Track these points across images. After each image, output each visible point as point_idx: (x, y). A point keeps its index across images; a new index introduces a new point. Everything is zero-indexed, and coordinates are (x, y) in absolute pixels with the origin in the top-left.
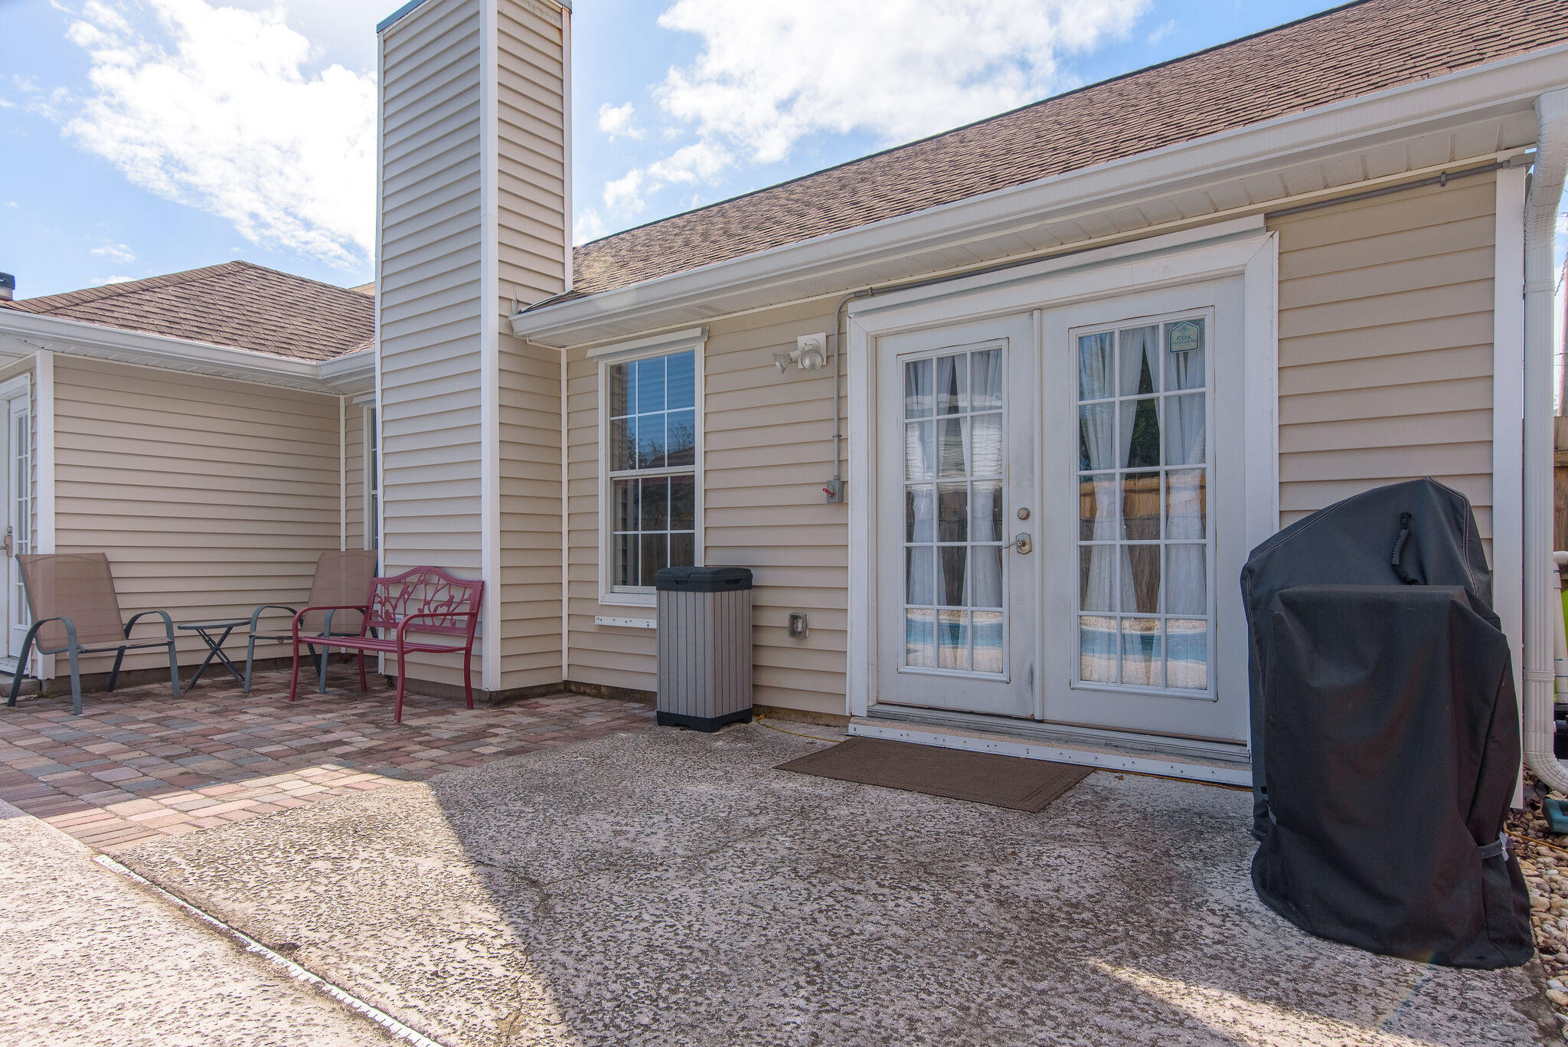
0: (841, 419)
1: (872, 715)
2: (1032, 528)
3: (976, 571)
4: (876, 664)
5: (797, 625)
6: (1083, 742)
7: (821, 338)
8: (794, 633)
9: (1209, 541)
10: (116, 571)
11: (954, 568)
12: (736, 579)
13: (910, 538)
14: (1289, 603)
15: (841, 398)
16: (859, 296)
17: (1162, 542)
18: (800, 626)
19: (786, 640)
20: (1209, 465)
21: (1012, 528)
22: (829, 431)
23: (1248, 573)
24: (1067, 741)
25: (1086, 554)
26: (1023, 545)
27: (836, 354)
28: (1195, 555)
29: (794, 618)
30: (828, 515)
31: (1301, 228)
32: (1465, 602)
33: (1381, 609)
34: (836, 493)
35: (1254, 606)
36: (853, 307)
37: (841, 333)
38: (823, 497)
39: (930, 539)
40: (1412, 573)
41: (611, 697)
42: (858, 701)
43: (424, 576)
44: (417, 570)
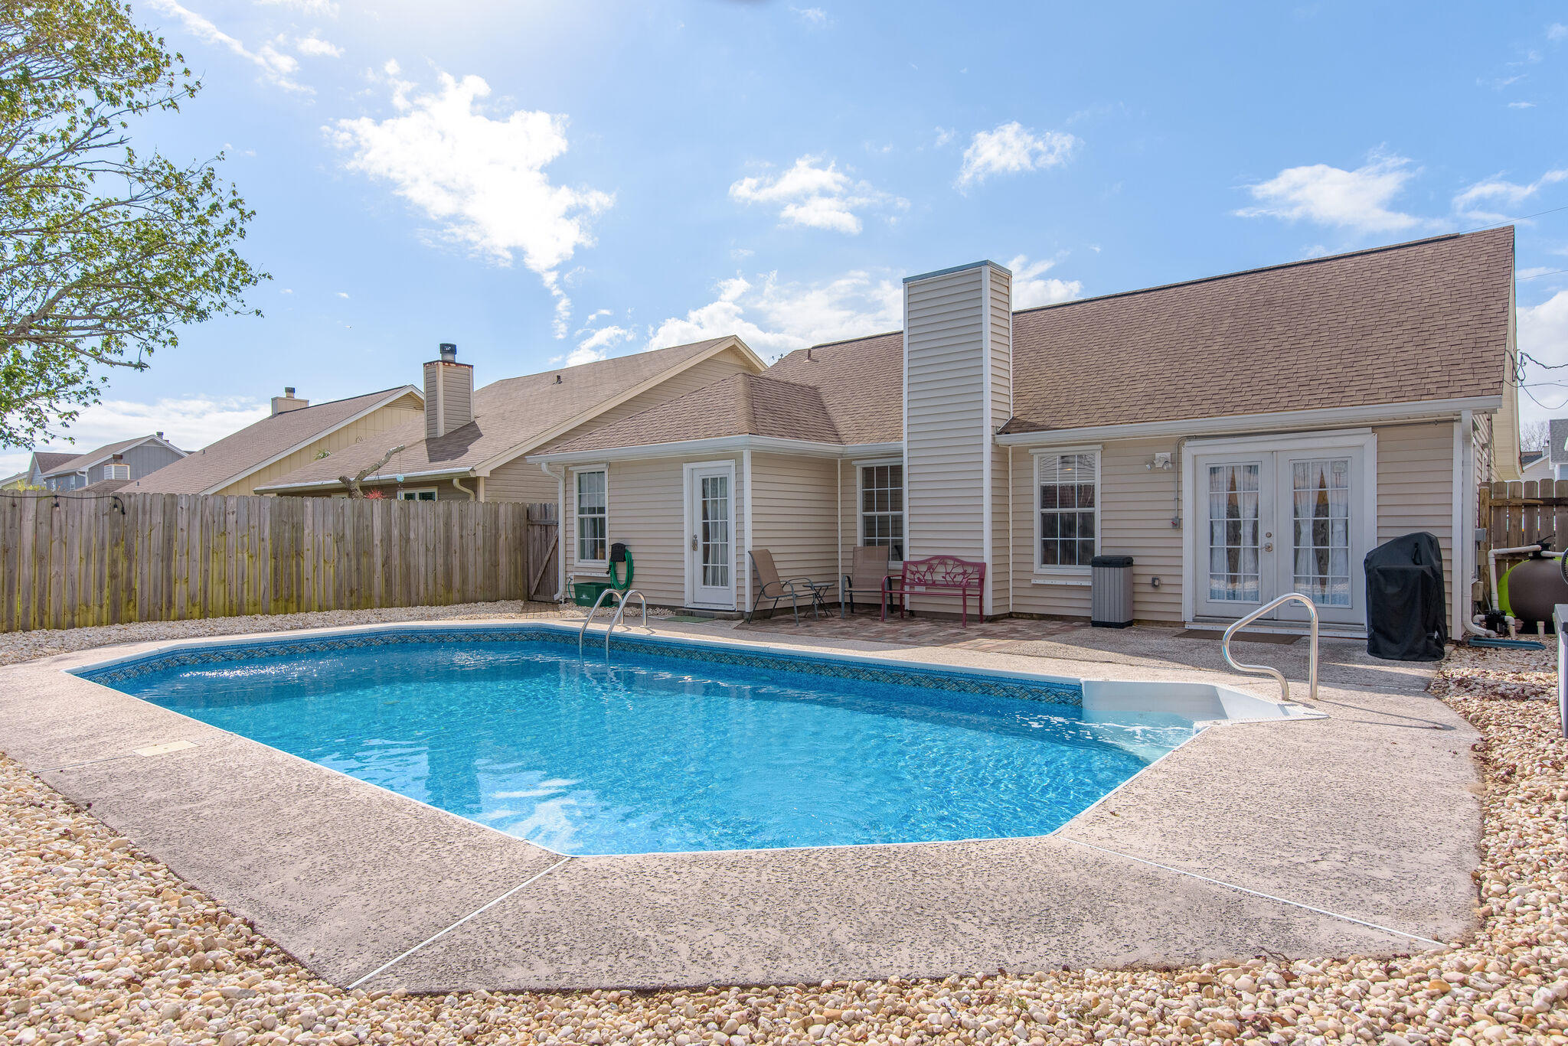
0: (1179, 491)
1: (1195, 621)
2: (1273, 541)
3: (1245, 560)
4: (1195, 600)
5: (1155, 583)
6: (1297, 627)
7: (1168, 455)
8: (1154, 586)
9: (1349, 547)
10: (775, 558)
11: (1233, 557)
12: (1126, 562)
13: (1212, 544)
14: (1379, 570)
15: (1179, 482)
16: (1189, 438)
17: (1330, 547)
18: (1157, 583)
19: (1150, 589)
20: (1349, 518)
21: (1263, 540)
22: (1172, 496)
23: (1366, 561)
24: (1290, 626)
25: (1296, 552)
26: (1269, 548)
27: (1176, 462)
28: (1343, 553)
29: (1154, 580)
30: (1173, 533)
31: (1382, 431)
32: (1429, 573)
33: (1404, 573)
34: (1177, 524)
35: (1368, 572)
36: (1187, 443)
37: (1179, 453)
38: (1170, 526)
39: (1221, 543)
40: (1418, 561)
41: (1040, 619)
42: (1187, 615)
43: (943, 560)
44: (936, 557)
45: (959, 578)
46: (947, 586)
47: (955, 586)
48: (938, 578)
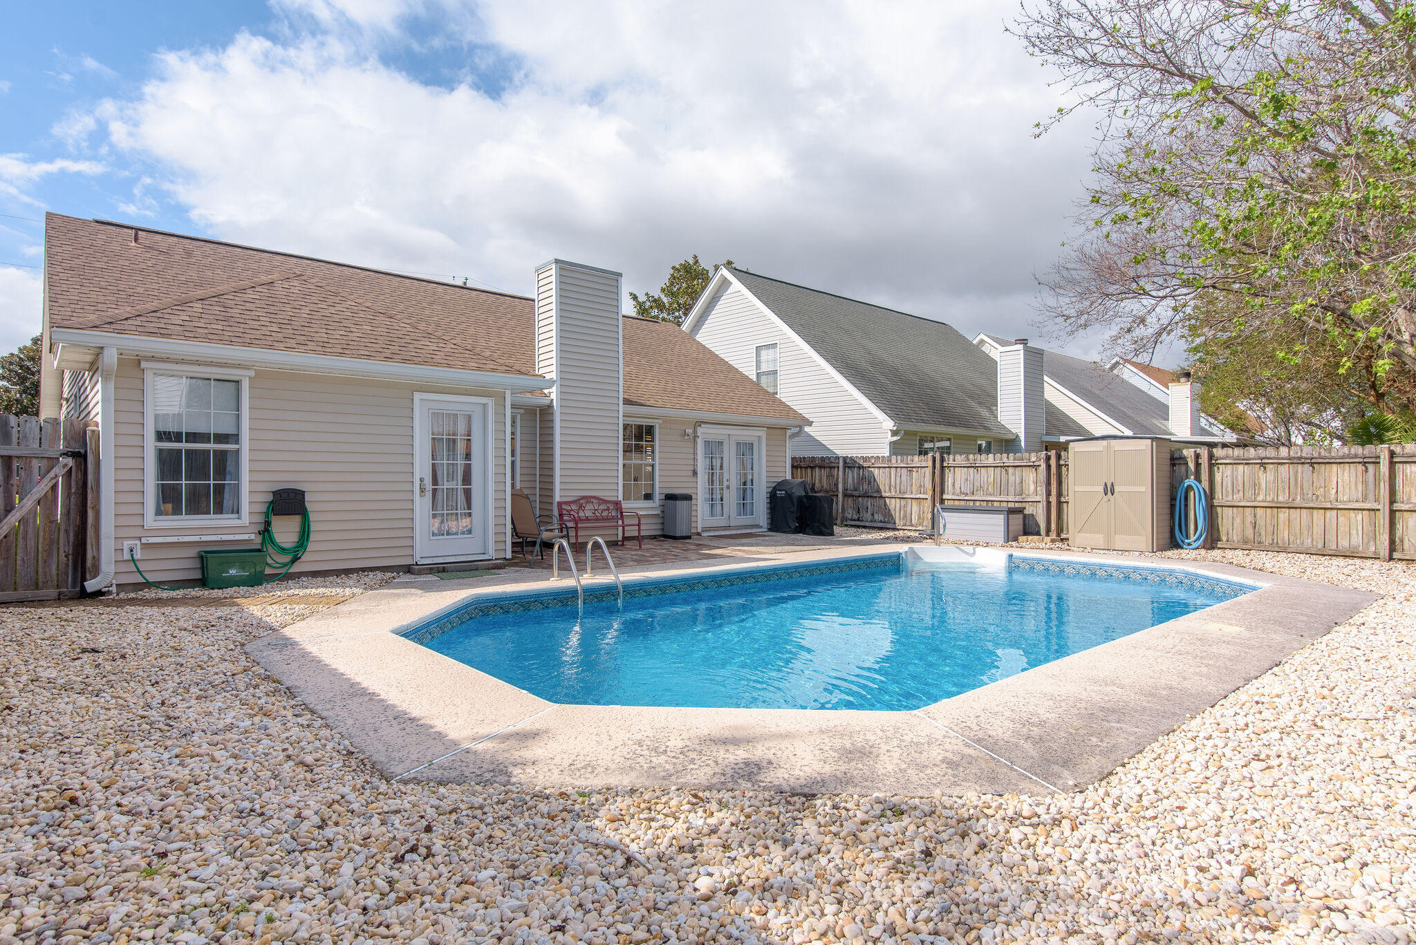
0: (695, 454)
1: (702, 531)
2: (730, 484)
4: (701, 519)
7: (691, 431)
15: (695, 448)
21: (725, 483)
22: (692, 457)
26: (728, 487)
30: (693, 479)
34: (695, 473)
43: (588, 499)
44: (584, 498)
45: (605, 514)
46: (597, 520)
47: (603, 519)
48: (589, 514)
